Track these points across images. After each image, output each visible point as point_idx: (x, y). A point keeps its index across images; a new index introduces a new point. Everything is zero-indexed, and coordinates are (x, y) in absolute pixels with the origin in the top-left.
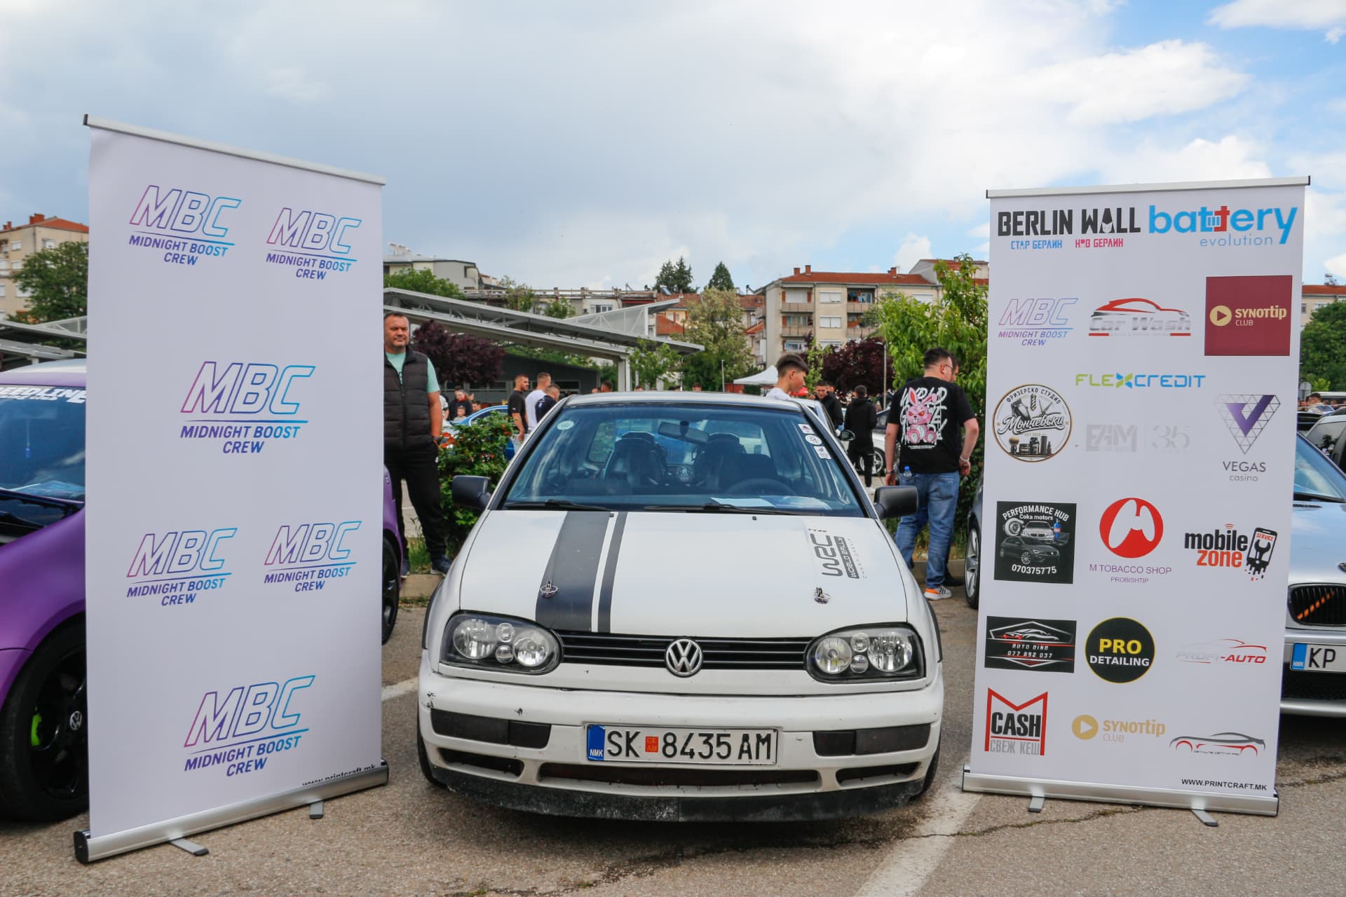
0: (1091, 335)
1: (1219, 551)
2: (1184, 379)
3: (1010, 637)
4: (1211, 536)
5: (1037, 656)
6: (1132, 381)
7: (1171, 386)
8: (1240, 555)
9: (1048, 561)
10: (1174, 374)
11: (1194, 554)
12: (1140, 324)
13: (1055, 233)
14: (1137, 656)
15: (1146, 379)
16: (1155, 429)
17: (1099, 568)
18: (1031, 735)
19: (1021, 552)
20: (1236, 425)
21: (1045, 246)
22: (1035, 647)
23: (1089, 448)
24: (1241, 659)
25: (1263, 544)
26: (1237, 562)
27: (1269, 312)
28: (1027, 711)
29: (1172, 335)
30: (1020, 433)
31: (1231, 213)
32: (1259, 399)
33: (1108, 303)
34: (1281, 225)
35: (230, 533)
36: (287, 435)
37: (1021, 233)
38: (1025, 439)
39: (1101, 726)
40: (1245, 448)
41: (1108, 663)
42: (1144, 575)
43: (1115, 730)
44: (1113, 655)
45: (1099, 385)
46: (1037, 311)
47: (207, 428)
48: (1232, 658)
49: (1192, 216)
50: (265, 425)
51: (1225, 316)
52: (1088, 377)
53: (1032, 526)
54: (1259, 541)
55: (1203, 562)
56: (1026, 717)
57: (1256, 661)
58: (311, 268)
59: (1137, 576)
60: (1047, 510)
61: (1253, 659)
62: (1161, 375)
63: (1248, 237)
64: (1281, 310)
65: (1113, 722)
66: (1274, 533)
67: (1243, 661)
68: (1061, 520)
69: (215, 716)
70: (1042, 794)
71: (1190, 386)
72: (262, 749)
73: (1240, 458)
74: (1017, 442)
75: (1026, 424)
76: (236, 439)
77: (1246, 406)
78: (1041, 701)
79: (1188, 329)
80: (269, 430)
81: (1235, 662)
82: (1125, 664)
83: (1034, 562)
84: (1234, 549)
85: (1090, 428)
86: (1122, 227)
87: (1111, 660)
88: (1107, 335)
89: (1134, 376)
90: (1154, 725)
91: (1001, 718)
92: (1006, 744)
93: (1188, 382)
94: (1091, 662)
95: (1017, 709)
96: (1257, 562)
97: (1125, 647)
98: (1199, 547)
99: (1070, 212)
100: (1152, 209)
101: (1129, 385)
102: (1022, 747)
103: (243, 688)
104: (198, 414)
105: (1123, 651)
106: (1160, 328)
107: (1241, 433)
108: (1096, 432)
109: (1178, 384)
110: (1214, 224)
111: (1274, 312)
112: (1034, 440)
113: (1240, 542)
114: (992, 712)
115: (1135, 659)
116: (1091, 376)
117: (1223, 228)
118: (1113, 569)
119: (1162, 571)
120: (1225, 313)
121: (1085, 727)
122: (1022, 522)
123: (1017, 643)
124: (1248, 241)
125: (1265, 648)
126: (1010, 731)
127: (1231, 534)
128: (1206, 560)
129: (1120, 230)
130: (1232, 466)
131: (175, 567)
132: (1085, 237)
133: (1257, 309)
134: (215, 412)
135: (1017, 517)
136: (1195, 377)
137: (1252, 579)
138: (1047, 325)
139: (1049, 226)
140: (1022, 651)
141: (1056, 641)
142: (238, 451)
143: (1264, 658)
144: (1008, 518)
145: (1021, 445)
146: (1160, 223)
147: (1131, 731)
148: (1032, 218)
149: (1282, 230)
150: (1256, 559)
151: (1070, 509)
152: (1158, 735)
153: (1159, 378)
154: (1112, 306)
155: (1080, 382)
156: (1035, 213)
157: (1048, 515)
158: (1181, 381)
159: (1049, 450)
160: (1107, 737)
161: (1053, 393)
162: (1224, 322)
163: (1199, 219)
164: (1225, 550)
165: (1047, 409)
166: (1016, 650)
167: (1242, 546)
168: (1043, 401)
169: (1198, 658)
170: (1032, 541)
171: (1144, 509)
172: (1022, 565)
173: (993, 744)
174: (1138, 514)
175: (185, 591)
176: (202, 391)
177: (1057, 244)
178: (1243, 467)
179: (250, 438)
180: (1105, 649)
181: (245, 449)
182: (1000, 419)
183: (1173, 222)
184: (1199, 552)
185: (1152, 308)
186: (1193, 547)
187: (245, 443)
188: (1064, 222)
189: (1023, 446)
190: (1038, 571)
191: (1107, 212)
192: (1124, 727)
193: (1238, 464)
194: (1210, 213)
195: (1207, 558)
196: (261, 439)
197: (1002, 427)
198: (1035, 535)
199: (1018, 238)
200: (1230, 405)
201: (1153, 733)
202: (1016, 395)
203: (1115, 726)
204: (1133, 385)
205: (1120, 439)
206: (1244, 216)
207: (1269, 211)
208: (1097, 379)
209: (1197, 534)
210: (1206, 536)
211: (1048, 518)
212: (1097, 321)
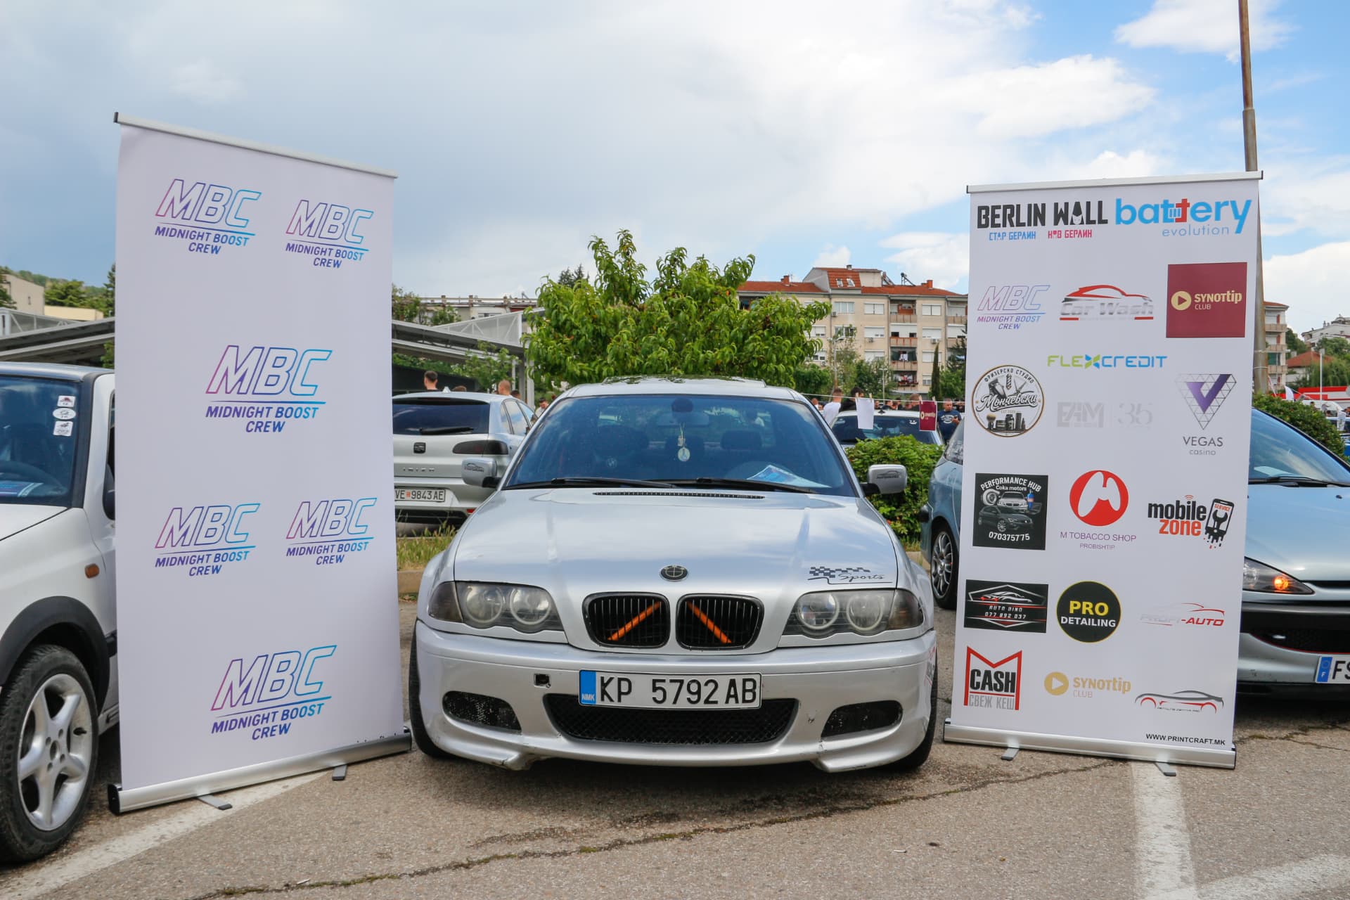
0: (1062, 319)
1: (1179, 520)
2: (1147, 360)
3: (987, 599)
4: (1172, 506)
5: (1012, 617)
6: (1100, 362)
7: (1135, 366)
8: (1199, 524)
9: (1022, 529)
10: (1137, 355)
11: (1157, 523)
12: (1107, 309)
13: (1029, 224)
14: (1104, 618)
15: (1112, 360)
16: (1121, 406)
17: (1069, 535)
18: (1007, 691)
19: (997, 520)
20: (1195, 402)
21: (1020, 237)
22: (1010, 609)
23: (1060, 424)
24: (1200, 621)
25: (1221, 514)
26: (1196, 531)
27: (1226, 296)
28: (1003, 668)
29: (1136, 318)
30: (996, 410)
31: (1191, 206)
32: (1216, 377)
33: (1078, 290)
34: (1236, 216)
35: (253, 508)
36: (306, 415)
37: (998, 226)
38: (1001, 416)
39: (1071, 683)
40: (1204, 424)
41: (1077, 623)
42: (1111, 542)
43: (1084, 687)
44: (1082, 616)
45: (1069, 366)
46: (1013, 297)
47: (231, 408)
48: (1191, 621)
49: (1156, 208)
50: (286, 406)
51: (1185, 301)
52: (1059, 358)
53: (1007, 496)
54: (1216, 511)
55: (1165, 530)
56: (1002, 673)
57: (1214, 624)
58: (327, 257)
59: (1103, 543)
60: (1022, 482)
61: (1212, 622)
62: (1126, 356)
63: (1206, 227)
64: (1236, 294)
65: (1082, 679)
66: (1231, 504)
67: (1202, 624)
68: (1034, 491)
69: (241, 682)
70: (1017, 745)
71: (1153, 366)
72: (286, 715)
73: (1198, 433)
74: (994, 419)
75: (1002, 402)
76: (258, 419)
77: (1205, 386)
78: (1016, 660)
79: (1152, 313)
80: (290, 410)
81: (1195, 625)
82: (1093, 624)
83: (1009, 530)
84: (1193, 518)
85: (1061, 405)
86: (1091, 219)
87: (1080, 621)
88: (1077, 319)
89: (1101, 357)
90: (1120, 682)
91: (979, 674)
92: (983, 699)
93: (1151, 362)
94: (1062, 622)
95: (994, 666)
96: (1215, 531)
97: (1093, 609)
98: (1161, 517)
99: (1043, 206)
100: (1119, 201)
101: (1097, 365)
102: (998, 702)
103: (267, 656)
104: (222, 395)
105: (1091, 613)
106: (1126, 313)
107: (1200, 410)
108: (1066, 409)
109: (1142, 364)
110: (1175, 216)
111: (1230, 296)
112: (1009, 417)
113: (1199, 512)
114: (971, 668)
115: (1103, 621)
116: (1062, 358)
117: (1183, 219)
119: (1127, 538)
120: (1185, 298)
121: (1056, 684)
122: (998, 493)
123: (993, 605)
124: (1206, 230)
125: (1223, 612)
126: (987, 686)
127: (1191, 505)
128: (1167, 529)
129: (1090, 222)
130: (1190, 440)
131: (202, 540)
132: (1056, 228)
133: (1214, 294)
134: (238, 393)
135: (994, 487)
136: (1157, 357)
137: (1211, 547)
138: (1022, 310)
139: (1024, 219)
140: (999, 612)
141: (1029, 604)
142: (260, 431)
143: (1222, 621)
144: (986, 489)
145: (997, 421)
146: (1126, 215)
147: (1098, 687)
148: (1009, 211)
149: (1237, 221)
150: (1214, 528)
151: (1043, 480)
152: (1124, 693)
153: (1124, 360)
154: (1081, 293)
155: (1052, 363)
156: (1011, 207)
157: (1022, 486)
158: (1145, 362)
159: (1023, 426)
160: (1076, 694)
161: (1027, 373)
162: (1184, 306)
163: (1161, 211)
164: (1185, 520)
165: (1021, 388)
166: (993, 611)
167: (1201, 515)
168: (1018, 380)
169: (1160, 621)
170: (1007, 510)
171: (1110, 481)
172: (999, 532)
173: (972, 699)
174: (1105, 485)
175: (211, 562)
176: (226, 374)
177: (1032, 235)
178: (1202, 441)
179: (272, 418)
180: (1075, 610)
181: (267, 429)
182: (978, 397)
183: (1138, 214)
184: (1161, 521)
185: (1118, 294)
186: (1156, 516)
187: (267, 422)
188: (1038, 215)
189: (1000, 422)
190: (1013, 538)
191: (1077, 205)
192: (1093, 684)
193: (1197, 439)
194: (1172, 206)
195: (1169, 525)
196: (282, 419)
197: (980, 405)
198: (1010, 505)
199: (995, 230)
200: (1189, 384)
201: (1120, 689)
202: (992, 375)
203: (1084, 683)
204: (1101, 365)
205: (1088, 414)
206: (1202, 208)
207: (1226, 203)
208: (1067, 361)
209: (1158, 504)
210: (1168, 506)
211: (1022, 489)
212: (1068, 306)
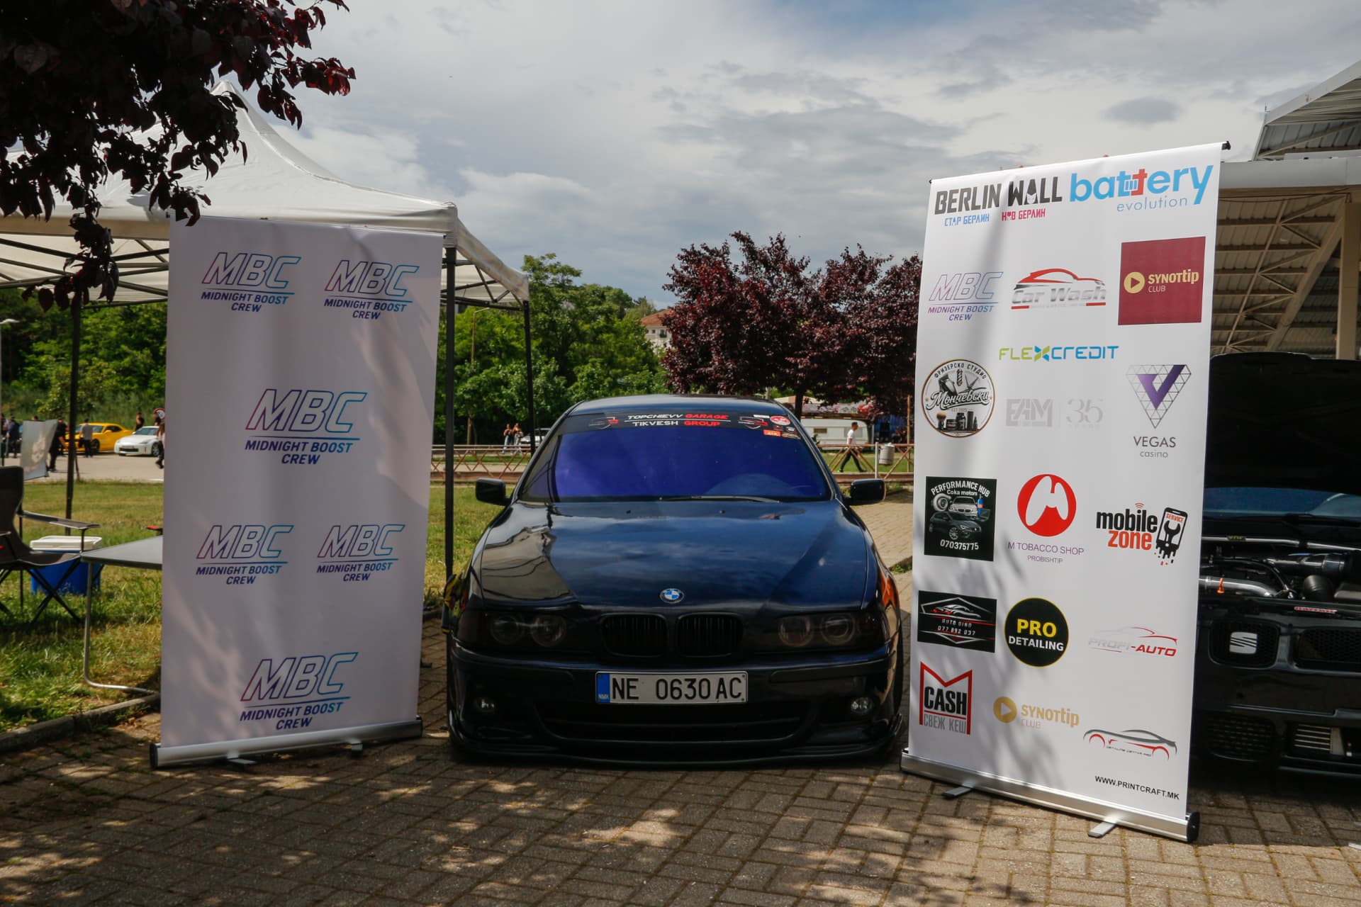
0: (1013, 308)
1: (1129, 532)
2: (1098, 350)
3: (939, 612)
4: (1121, 515)
6: (1049, 354)
7: (1085, 358)
8: (1150, 537)
9: (972, 537)
10: (1088, 346)
11: (1106, 534)
12: (1058, 295)
13: (984, 207)
14: (1053, 640)
15: (1062, 350)
16: (1070, 403)
17: (1017, 546)
18: (959, 712)
19: (949, 527)
20: (1147, 397)
22: (960, 623)
23: (1009, 423)
24: (1151, 650)
25: (1173, 526)
26: (1146, 546)
27: (1182, 276)
28: (954, 688)
29: (1088, 304)
30: (946, 408)
31: (1148, 176)
32: (1170, 369)
33: (1030, 275)
34: (1196, 185)
37: (954, 210)
38: (951, 415)
39: (1019, 710)
40: (1155, 422)
41: (1025, 644)
42: (1058, 555)
43: (1032, 716)
44: (1030, 637)
45: (1018, 358)
46: (964, 285)
48: (1141, 648)
49: (1111, 181)
51: (1138, 282)
53: (958, 501)
54: (1168, 522)
55: (1114, 543)
56: (953, 693)
57: (1166, 654)
59: (1051, 555)
60: (973, 486)
61: (1163, 651)
62: (1076, 346)
63: (1164, 199)
64: (1193, 274)
65: (1030, 707)
66: (1184, 514)
67: (1153, 652)
68: (983, 495)
70: (971, 785)
71: (1104, 357)
73: (1149, 432)
74: (944, 417)
75: (953, 399)
77: (1157, 376)
78: (967, 679)
79: (1104, 298)
81: (1146, 653)
82: (1041, 646)
83: (961, 538)
84: (1144, 530)
85: (1010, 402)
86: (1046, 197)
87: (1028, 642)
88: (1027, 307)
89: (1051, 348)
90: (1068, 714)
91: (932, 693)
93: (1102, 354)
94: (1010, 642)
95: (946, 685)
96: (1167, 545)
97: (1041, 629)
98: (1111, 527)
99: (999, 186)
100: (1072, 176)
101: (1046, 357)
102: (951, 724)
105: (1039, 634)
106: (1077, 298)
107: (1151, 406)
108: (1015, 406)
109: (1093, 355)
110: (1131, 188)
111: (1187, 276)
112: (960, 416)
113: (1150, 523)
114: (925, 686)
115: (1051, 643)
116: (1013, 350)
117: (1140, 192)
118: (1029, 547)
119: (1075, 551)
120: (1137, 279)
121: (1005, 710)
122: (950, 498)
123: (946, 618)
124: (1163, 203)
125: (1175, 640)
126: (939, 706)
127: (1141, 514)
128: (1116, 541)
129: (1044, 200)
130: (1141, 441)
132: (1011, 209)
133: (1170, 274)
135: (945, 492)
136: (1109, 347)
137: (1162, 564)
138: (973, 300)
139: (979, 202)
140: (950, 626)
141: (979, 619)
143: (1175, 651)
144: (936, 494)
145: (948, 421)
146: (1081, 190)
147: (1047, 718)
148: (965, 195)
149: (1196, 189)
150: (1165, 542)
151: (991, 484)
152: (1072, 726)
153: (1074, 350)
154: (1032, 278)
155: (1002, 356)
156: (968, 190)
157: (973, 491)
158: (1095, 353)
159: (975, 426)
160: (1025, 723)
161: (979, 368)
162: (1137, 289)
163: (1117, 184)
164: (1135, 531)
165: (973, 384)
166: (945, 625)
167: (1152, 527)
168: (969, 376)
169: (1109, 646)
170: (959, 517)
171: (1059, 486)
172: (951, 540)
173: (926, 718)
174: (1053, 491)
178: (1153, 442)
180: (1022, 630)
182: (928, 395)
183: (1092, 189)
184: (1110, 532)
185: (1069, 278)
186: (1104, 527)
188: (993, 196)
189: (950, 421)
190: (964, 546)
191: (1032, 183)
192: (1042, 714)
193: (1148, 439)
194: (1129, 177)
195: (1118, 537)
197: (930, 402)
198: (960, 510)
199: (952, 215)
200: (1140, 376)
201: (1068, 722)
202: (943, 371)
203: (1032, 712)
204: (1050, 358)
205: (1037, 414)
206: (1160, 178)
207: (1186, 171)
208: (1017, 354)
209: (1107, 513)
210: (1117, 515)
211: (973, 494)
212: (1019, 294)
